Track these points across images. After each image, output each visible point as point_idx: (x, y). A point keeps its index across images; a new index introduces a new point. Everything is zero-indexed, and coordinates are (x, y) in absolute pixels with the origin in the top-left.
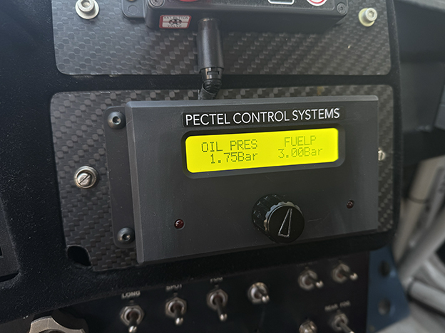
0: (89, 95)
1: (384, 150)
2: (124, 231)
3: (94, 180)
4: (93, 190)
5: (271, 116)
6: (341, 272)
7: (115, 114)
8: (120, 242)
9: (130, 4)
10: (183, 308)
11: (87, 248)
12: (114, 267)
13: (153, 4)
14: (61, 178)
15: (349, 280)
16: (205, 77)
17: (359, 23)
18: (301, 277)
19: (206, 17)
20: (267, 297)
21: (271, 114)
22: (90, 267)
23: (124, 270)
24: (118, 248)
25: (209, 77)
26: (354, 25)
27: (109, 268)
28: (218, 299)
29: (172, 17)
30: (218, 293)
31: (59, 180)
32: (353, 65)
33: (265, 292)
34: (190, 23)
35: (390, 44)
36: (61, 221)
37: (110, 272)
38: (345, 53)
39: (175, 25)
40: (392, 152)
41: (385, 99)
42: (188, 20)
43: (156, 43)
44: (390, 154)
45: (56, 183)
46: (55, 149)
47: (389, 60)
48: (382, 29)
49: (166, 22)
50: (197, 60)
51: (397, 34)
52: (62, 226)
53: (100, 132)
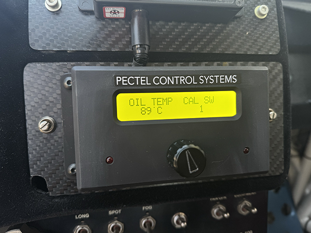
0: (51, 65)
3: (52, 127)
4: (52, 134)
5: (183, 80)
6: (245, 207)
7: (69, 79)
8: (69, 174)
9: (84, 1)
10: (121, 229)
11: (46, 177)
12: (65, 193)
14: (29, 125)
15: (251, 213)
16: (136, 51)
17: (255, 16)
18: (213, 209)
19: (137, 8)
20: (185, 223)
22: (48, 193)
23: (73, 196)
24: (69, 179)
27: (61, 194)
28: (148, 223)
30: (148, 219)
32: (251, 46)
34: (126, 13)
35: (280, 32)
36: (27, 157)
37: (62, 197)
38: (244, 38)
40: (283, 113)
41: (276, 73)
43: (101, 29)
44: (281, 115)
45: (25, 128)
46: (26, 103)
47: (278, 44)
48: (273, 21)
51: (285, 25)
52: (28, 160)
53: (59, 92)
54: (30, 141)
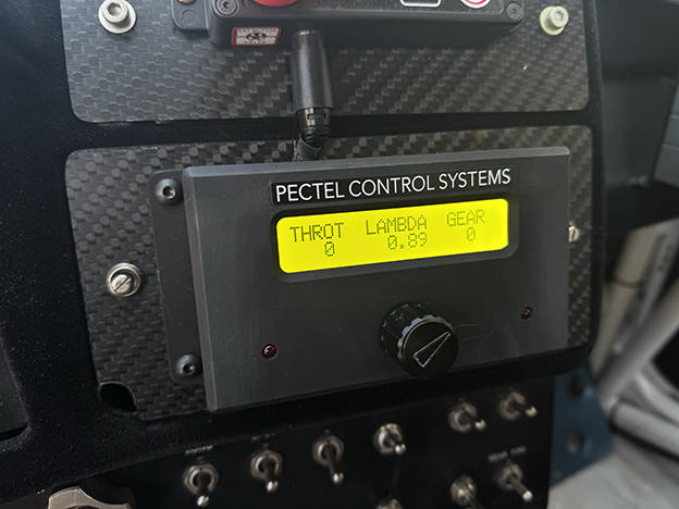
0: (124, 153)
1: (578, 226)
2: (186, 359)
3: (137, 284)
4: (136, 298)
5: (407, 184)
6: (512, 404)
7: (166, 183)
8: (180, 376)
9: (185, 8)
10: (277, 466)
11: (130, 385)
12: (172, 412)
13: (221, 11)
14: (87, 282)
15: (524, 417)
16: (304, 123)
17: (541, 30)
18: (453, 413)
19: (304, 29)
20: (403, 446)
21: (406, 181)
22: (135, 413)
23: (188, 416)
24: (176, 385)
25: (311, 122)
26: (533, 33)
27: (164, 414)
28: (330, 450)
29: (251, 31)
30: (329, 441)
31: (83, 285)
32: (532, 95)
33: (400, 438)
34: (279, 38)
35: (588, 61)
36: (89, 347)
37: (166, 420)
38: (519, 77)
39: (256, 41)
40: (589, 228)
41: (579, 148)
42: (275, 34)
43: (227, 69)
44: (587, 230)
45: (80, 290)
46: (76, 238)
47: (586, 87)
48: (576, 38)
49: (242, 37)
50: (292, 95)
51: (598, 45)
52: (90, 354)
53: (143, 209)
54: (91, 315)
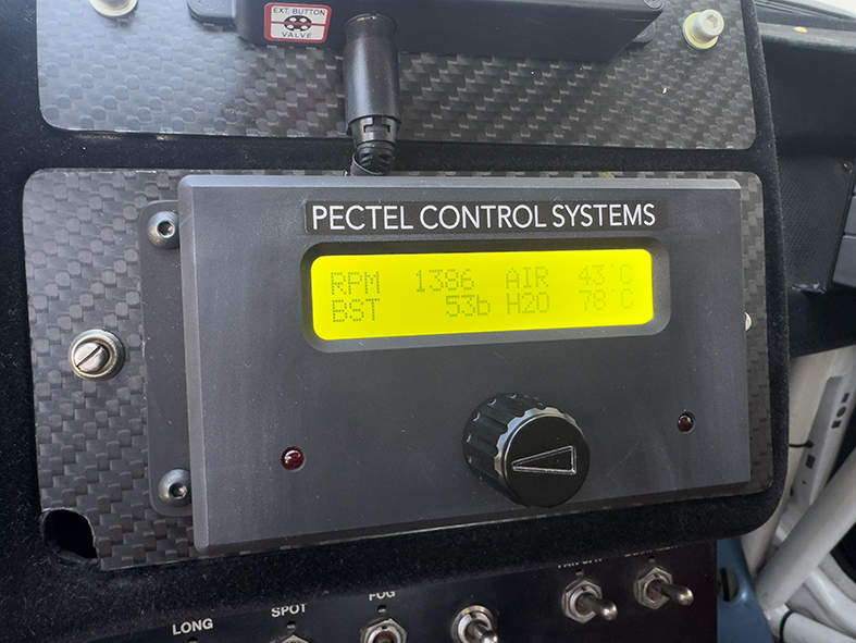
0: (110, 177)
2: (175, 476)
3: (112, 361)
4: (110, 382)
5: (506, 215)
7: (163, 216)
8: (165, 503)
11: (89, 514)
12: (149, 560)
14: (39, 354)
15: (676, 604)
16: (359, 137)
17: (684, 43)
19: (362, 12)
21: (504, 212)
22: (94, 561)
24: (161, 517)
25: (369, 136)
26: (674, 46)
27: (136, 562)
29: (291, 9)
31: (34, 359)
32: (674, 128)
34: (332, 27)
35: (753, 86)
36: (33, 452)
37: (140, 572)
38: (657, 103)
39: (298, 33)
42: (324, 19)
44: (760, 319)
45: (28, 366)
46: (30, 290)
47: (751, 120)
49: (279, 23)
50: (344, 108)
52: (34, 464)
53: (132, 256)
54: (41, 404)
